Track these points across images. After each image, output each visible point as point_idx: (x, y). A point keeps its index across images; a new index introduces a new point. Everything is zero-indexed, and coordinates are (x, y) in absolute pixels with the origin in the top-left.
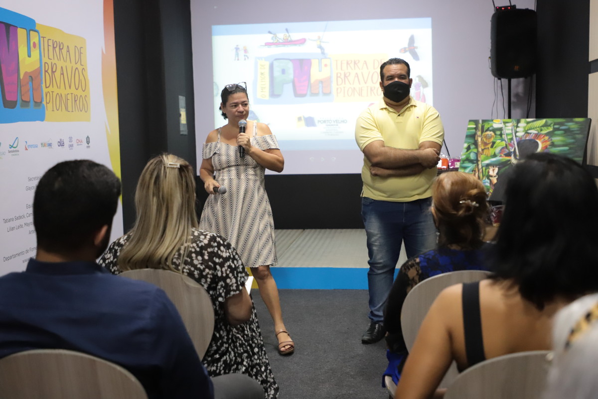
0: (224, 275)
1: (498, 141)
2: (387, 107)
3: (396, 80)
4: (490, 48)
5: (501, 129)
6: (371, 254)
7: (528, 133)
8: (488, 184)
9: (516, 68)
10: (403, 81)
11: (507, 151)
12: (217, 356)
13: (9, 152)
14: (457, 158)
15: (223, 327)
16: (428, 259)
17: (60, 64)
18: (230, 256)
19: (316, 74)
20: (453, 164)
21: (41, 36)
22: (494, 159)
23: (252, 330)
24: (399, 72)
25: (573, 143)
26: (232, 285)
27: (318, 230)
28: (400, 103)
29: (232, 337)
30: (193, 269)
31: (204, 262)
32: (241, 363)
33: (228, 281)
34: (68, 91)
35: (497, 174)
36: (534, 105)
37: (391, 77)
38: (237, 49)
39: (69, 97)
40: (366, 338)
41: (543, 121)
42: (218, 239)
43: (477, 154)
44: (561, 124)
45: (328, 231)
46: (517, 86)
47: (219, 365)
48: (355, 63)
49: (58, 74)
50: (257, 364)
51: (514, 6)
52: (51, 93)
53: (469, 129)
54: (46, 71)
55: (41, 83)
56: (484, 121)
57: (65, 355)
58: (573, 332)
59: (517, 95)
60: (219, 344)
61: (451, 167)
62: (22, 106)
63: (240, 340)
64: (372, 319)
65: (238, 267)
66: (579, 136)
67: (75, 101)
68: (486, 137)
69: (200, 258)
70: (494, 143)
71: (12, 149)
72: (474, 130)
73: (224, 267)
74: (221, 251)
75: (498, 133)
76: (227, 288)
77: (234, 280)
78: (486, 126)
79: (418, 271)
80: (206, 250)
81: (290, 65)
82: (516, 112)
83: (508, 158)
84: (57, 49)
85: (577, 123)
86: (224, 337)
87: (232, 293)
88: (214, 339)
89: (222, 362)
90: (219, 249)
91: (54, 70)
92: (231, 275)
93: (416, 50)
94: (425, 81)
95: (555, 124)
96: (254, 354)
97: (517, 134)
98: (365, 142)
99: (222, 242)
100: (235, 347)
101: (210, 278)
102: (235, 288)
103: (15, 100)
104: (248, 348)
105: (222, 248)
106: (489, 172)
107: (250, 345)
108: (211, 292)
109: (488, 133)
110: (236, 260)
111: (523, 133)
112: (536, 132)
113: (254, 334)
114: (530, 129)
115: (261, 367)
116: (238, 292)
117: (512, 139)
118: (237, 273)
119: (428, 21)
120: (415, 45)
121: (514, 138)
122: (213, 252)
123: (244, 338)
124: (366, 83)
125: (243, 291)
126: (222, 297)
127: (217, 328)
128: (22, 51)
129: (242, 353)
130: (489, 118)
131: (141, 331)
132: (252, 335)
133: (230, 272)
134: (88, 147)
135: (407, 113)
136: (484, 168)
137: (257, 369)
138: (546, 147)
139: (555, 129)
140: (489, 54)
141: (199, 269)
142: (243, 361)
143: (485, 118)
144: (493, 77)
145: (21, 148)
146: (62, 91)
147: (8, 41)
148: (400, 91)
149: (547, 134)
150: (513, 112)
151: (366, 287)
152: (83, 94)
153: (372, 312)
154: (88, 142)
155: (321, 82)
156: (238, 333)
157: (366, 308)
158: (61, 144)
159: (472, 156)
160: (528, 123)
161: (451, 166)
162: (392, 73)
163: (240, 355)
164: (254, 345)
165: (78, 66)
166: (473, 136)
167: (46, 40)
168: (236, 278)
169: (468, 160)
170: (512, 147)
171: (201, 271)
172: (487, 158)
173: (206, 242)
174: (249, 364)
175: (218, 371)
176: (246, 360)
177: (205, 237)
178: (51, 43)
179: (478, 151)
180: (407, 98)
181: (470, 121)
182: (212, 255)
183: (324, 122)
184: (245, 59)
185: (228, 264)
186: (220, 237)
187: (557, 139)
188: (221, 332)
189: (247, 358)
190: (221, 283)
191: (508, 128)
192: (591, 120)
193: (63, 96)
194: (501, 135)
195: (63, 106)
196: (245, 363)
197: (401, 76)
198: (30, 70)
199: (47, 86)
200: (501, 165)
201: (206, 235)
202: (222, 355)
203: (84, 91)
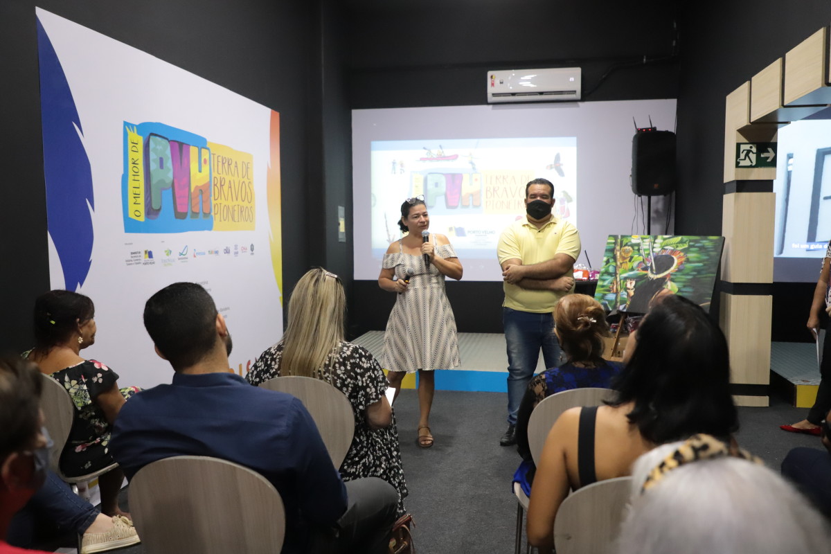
0: (365, 384)
1: (636, 256)
2: (529, 223)
3: (539, 198)
4: (631, 166)
5: (638, 245)
6: (510, 361)
7: (665, 249)
8: (625, 296)
9: (656, 186)
10: (545, 201)
11: (644, 266)
12: (357, 459)
13: (179, 259)
14: (597, 270)
15: (363, 433)
16: (554, 376)
17: (228, 178)
18: (370, 367)
19: (467, 188)
20: (593, 275)
21: (212, 152)
22: (632, 273)
23: (391, 435)
24: (542, 192)
25: (707, 260)
26: (371, 394)
27: (466, 334)
28: (540, 220)
29: (372, 442)
30: (336, 378)
31: (346, 372)
32: (380, 466)
33: (368, 390)
34: (235, 203)
35: (634, 287)
36: (672, 221)
37: (535, 196)
38: (394, 163)
39: (236, 208)
40: (504, 440)
41: (679, 238)
42: (360, 351)
43: (615, 268)
44: (696, 241)
45: (475, 334)
46: (657, 202)
47: (358, 467)
48: (504, 178)
49: (226, 188)
50: (394, 467)
51: (655, 128)
52: (219, 205)
53: (609, 243)
54: (215, 185)
55: (210, 196)
56: (622, 237)
57: (209, 461)
58: (649, 479)
59: (657, 212)
60: (358, 448)
61: (592, 279)
62: (192, 217)
63: (380, 443)
64: (511, 423)
65: (378, 377)
66: (713, 254)
67: (241, 212)
68: (624, 251)
69: (343, 368)
70: (632, 258)
71: (182, 256)
72: (613, 245)
73: (364, 377)
74: (362, 362)
75: (636, 248)
76: (367, 396)
77: (373, 390)
78: (625, 242)
79: (544, 388)
80: (349, 361)
81: (443, 180)
82: (656, 227)
83: (644, 272)
84: (226, 165)
85: (711, 241)
86: (363, 442)
87: (372, 401)
88: (354, 443)
89: (361, 465)
90: (361, 360)
91: (223, 183)
92: (370, 385)
93: (562, 167)
94: (569, 196)
95: (690, 241)
96: (392, 457)
97: (654, 250)
98: (505, 257)
99: (363, 353)
100: (374, 450)
101: (351, 387)
102: (374, 397)
103: (185, 212)
104: (387, 451)
105: (363, 359)
106: (626, 285)
107: (389, 449)
108: (352, 400)
109: (627, 247)
110: (377, 370)
111: (660, 249)
112: (672, 248)
113: (393, 438)
114: (666, 246)
115: (399, 470)
116: (377, 401)
117: (649, 254)
118: (377, 382)
119: (574, 140)
120: (561, 162)
121: (651, 253)
122: (354, 363)
123: (383, 442)
124: (513, 197)
125: (383, 400)
126: (362, 405)
127: (357, 434)
128: (194, 166)
129: (381, 457)
130: (629, 234)
131: (278, 438)
132: (391, 439)
133: (370, 382)
134: (252, 254)
135: (547, 230)
136: (622, 281)
137: (395, 471)
138: (681, 263)
139: (690, 246)
140: (630, 173)
141: (342, 378)
142: (381, 463)
143: (623, 234)
144: (634, 194)
145: (190, 254)
146: (230, 203)
147: (181, 159)
148: (540, 210)
149: (682, 251)
150: (652, 227)
151: (506, 391)
152: (249, 205)
153: (510, 416)
154: (252, 250)
155: (472, 195)
156: (377, 437)
157: (505, 411)
158: (227, 251)
159: (611, 269)
160: (665, 239)
161: (592, 277)
162: (536, 192)
163: (379, 459)
164: (393, 449)
165: (245, 179)
166: (612, 250)
167: (216, 156)
168: (376, 388)
169: (607, 273)
170: (649, 261)
171: (344, 380)
172: (625, 271)
173: (349, 353)
174: (386, 467)
175: (357, 473)
176: (384, 463)
177: (348, 349)
178: (220, 159)
179: (616, 265)
180: (548, 216)
181: (610, 236)
182: (354, 365)
183: (474, 232)
184: (401, 173)
185: (369, 374)
186: (362, 349)
187: (692, 256)
188: (362, 437)
189: (385, 460)
190: (362, 392)
191: (646, 244)
192: (724, 238)
193: (231, 208)
194: (639, 250)
195: (230, 217)
196: (383, 466)
197: (543, 196)
198: (200, 184)
199: (216, 198)
200: (639, 278)
201: (348, 347)
202: (361, 459)
203: (250, 203)
